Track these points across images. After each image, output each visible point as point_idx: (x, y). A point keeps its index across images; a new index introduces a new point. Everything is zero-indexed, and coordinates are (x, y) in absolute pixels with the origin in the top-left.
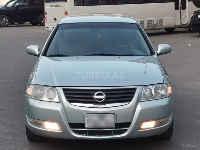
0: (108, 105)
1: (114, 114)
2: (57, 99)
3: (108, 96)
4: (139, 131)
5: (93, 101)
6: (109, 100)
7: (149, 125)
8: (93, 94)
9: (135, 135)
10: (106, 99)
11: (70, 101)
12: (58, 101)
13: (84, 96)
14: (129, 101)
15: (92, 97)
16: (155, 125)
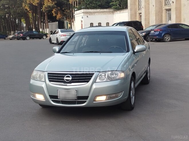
0: (73, 84)
1: (76, 90)
2: (43, 80)
3: (73, 78)
4: (94, 102)
5: (64, 81)
6: (74, 81)
7: (102, 99)
8: (64, 77)
9: (91, 105)
10: (72, 80)
11: (50, 81)
12: (44, 81)
13: (59, 78)
14: (88, 82)
15: (63, 78)
16: (106, 98)
